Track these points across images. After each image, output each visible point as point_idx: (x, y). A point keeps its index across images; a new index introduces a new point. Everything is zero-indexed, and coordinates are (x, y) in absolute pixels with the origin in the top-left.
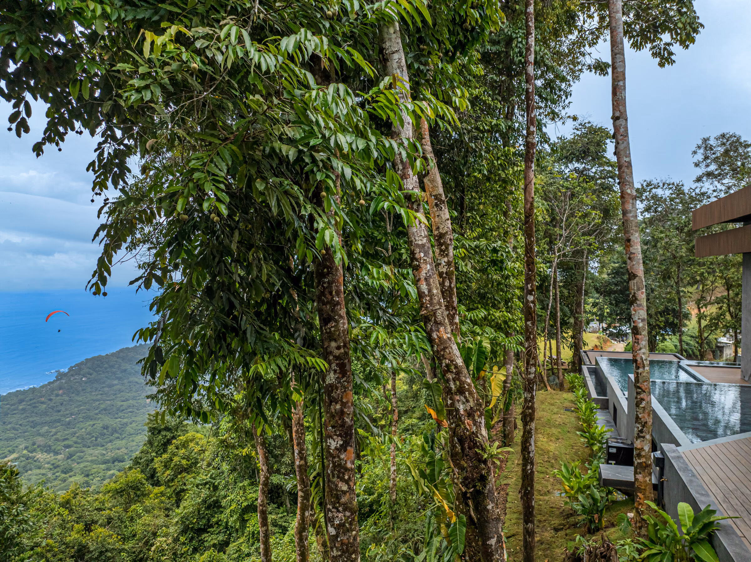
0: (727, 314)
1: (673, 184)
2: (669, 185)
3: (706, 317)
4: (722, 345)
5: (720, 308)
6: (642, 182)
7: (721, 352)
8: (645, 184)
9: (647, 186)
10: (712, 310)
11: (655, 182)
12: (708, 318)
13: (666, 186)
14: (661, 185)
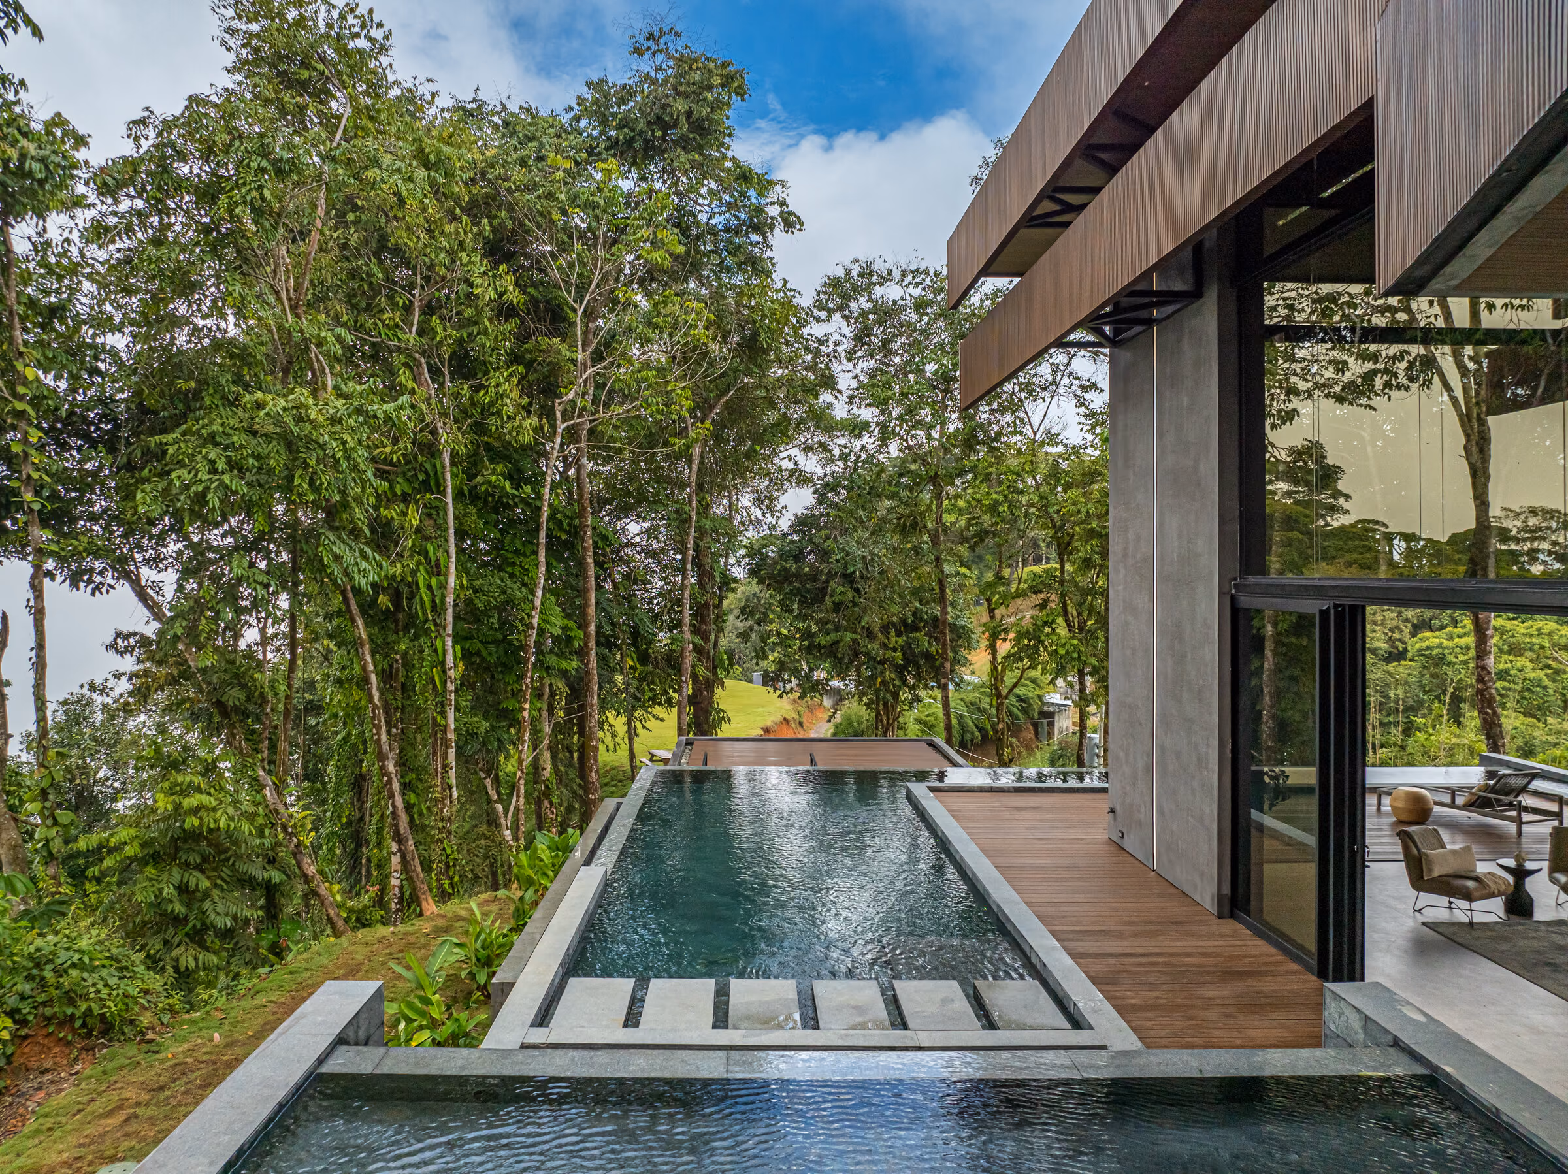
0: (1060, 621)
1: (926, 272)
2: (916, 273)
3: (1006, 631)
4: (1051, 709)
5: (1043, 606)
6: (847, 263)
7: (1051, 725)
8: (856, 270)
9: (861, 275)
10: (1025, 613)
11: (879, 266)
12: (1011, 636)
13: (909, 278)
14: (897, 274)
